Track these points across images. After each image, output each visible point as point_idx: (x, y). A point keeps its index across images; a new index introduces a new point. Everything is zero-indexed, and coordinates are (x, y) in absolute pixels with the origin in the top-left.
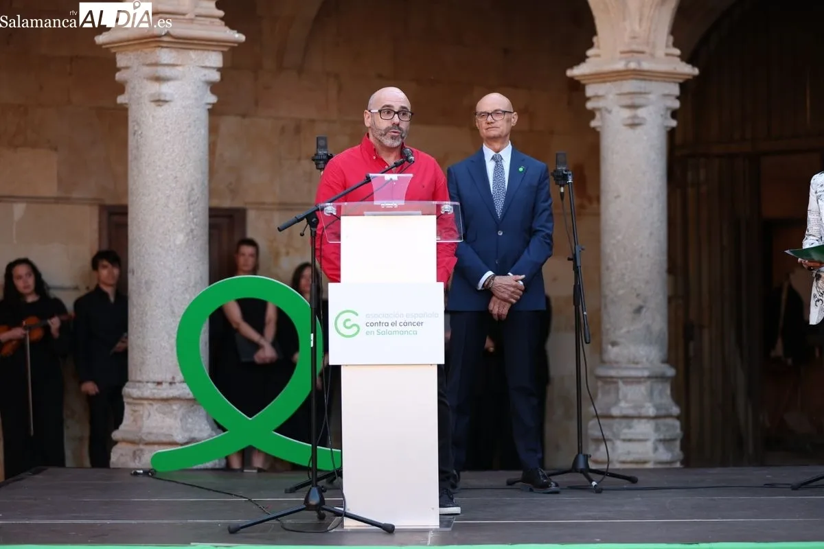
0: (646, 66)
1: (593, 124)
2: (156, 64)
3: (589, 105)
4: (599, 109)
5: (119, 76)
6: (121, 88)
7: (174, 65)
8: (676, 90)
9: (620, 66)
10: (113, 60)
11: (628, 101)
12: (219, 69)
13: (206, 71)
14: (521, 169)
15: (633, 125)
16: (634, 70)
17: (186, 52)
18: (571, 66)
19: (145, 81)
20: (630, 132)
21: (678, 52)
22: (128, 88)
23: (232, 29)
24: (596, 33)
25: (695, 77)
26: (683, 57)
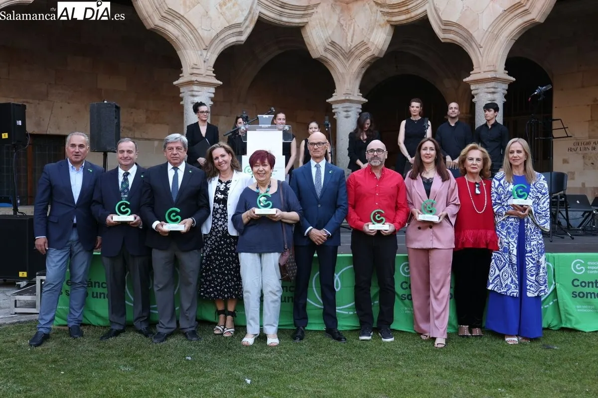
0: (351, 98)
1: (334, 117)
2: (192, 91)
3: (333, 111)
4: (336, 112)
5: (181, 95)
6: (182, 99)
7: (199, 91)
8: (360, 106)
9: (343, 98)
10: (179, 89)
11: (345, 109)
12: (214, 93)
13: (209, 94)
14: (330, 172)
15: (347, 117)
16: (348, 99)
17: (203, 87)
18: (328, 99)
19: (190, 97)
20: (346, 119)
21: (361, 94)
22: (184, 98)
23: (218, 80)
24: (335, 89)
25: (367, 103)
26: (363, 96)
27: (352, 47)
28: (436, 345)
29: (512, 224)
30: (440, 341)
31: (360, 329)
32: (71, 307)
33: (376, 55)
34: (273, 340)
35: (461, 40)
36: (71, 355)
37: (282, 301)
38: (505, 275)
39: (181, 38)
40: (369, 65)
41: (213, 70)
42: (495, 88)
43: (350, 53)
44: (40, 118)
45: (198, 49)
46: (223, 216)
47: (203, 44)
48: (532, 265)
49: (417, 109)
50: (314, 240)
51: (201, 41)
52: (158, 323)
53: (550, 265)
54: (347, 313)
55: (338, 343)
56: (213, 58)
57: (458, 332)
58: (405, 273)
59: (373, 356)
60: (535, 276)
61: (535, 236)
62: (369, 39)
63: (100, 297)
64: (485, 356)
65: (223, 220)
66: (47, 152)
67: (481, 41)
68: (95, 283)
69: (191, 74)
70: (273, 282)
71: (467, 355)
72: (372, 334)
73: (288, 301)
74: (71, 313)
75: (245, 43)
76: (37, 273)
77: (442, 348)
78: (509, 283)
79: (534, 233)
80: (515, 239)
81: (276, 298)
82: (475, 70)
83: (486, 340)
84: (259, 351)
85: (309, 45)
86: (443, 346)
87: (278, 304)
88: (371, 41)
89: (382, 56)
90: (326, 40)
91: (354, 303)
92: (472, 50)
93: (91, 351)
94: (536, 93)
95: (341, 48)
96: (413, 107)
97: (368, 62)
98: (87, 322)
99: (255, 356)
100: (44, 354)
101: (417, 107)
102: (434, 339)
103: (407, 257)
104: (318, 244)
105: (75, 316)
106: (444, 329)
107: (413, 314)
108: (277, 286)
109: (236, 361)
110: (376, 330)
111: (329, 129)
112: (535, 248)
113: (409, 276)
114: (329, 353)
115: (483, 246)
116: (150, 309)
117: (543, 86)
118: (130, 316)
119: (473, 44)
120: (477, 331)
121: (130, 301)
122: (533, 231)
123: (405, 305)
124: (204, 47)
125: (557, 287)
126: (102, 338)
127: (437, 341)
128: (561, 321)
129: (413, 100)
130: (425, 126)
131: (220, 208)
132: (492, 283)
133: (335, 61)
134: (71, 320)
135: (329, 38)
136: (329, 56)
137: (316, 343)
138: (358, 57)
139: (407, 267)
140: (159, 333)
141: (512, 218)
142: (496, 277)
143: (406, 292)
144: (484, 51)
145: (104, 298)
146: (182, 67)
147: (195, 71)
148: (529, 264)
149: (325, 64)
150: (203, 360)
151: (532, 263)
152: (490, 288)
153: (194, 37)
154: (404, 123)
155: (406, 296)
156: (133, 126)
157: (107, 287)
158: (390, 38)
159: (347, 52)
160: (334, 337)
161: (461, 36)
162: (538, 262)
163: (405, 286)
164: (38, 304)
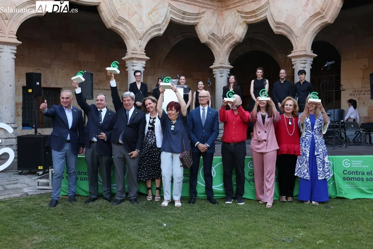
0: (224, 66)
1: (214, 76)
2: (133, 63)
3: (213, 73)
4: (215, 74)
5: (126, 65)
7: (137, 63)
8: (229, 70)
9: (219, 66)
10: (125, 62)
11: (220, 72)
12: (145, 64)
14: (210, 112)
15: (221, 77)
16: (222, 66)
17: (139, 61)
18: (210, 66)
19: (131, 66)
21: (230, 63)
22: (128, 67)
23: (147, 56)
24: (215, 60)
25: (233, 68)
26: (231, 65)
27: (224, 36)
28: (267, 207)
29: (307, 140)
30: (269, 204)
31: (226, 198)
32: (69, 186)
33: (238, 41)
34: (178, 204)
35: (286, 33)
36: (70, 211)
37: (183, 182)
38: (303, 168)
39: (126, 33)
40: (234, 47)
41: (145, 51)
42: (305, 60)
43: (223, 40)
44: (46, 78)
45: (136, 39)
46: (151, 136)
47: (139, 36)
48: (320, 162)
49: (261, 74)
50: (200, 149)
51: (138, 35)
52: (116, 194)
53: (331, 162)
54: (220, 189)
55: (214, 205)
56: (144, 44)
57: (280, 199)
58: (250, 167)
59: (232, 212)
60: (322, 168)
61: (321, 146)
62: (234, 32)
63: (85, 180)
64: (293, 212)
65: (151, 138)
66: (50, 98)
67: (298, 34)
68: (82, 172)
69: (132, 54)
70: (179, 172)
71: (283, 211)
72: (232, 200)
73: (187, 183)
74: (69, 189)
75: (162, 35)
76: (50, 167)
77: (270, 208)
78: (305, 172)
79: (320, 144)
80: (308, 148)
81: (179, 181)
82: (294, 50)
83: (294, 203)
84: (171, 210)
85: (199, 35)
86: (271, 207)
87: (181, 184)
88: (235, 33)
89: (241, 41)
90: (209, 32)
91: (223, 184)
92: (292, 38)
93: (81, 209)
94: (326, 65)
95: (218, 37)
96: (258, 72)
97: (234, 45)
98: (78, 194)
99: (168, 212)
100: (56, 211)
101: (261, 73)
102: (266, 203)
103: (252, 158)
104: (202, 152)
105: (72, 190)
106: (271, 197)
107: (255, 190)
108: (180, 174)
109: (158, 215)
110: (235, 198)
111: (210, 86)
112: (321, 153)
113: (253, 168)
114: (208, 210)
115: (293, 153)
116: (111, 186)
117: (329, 62)
118: (100, 191)
119: (293, 36)
120: (290, 199)
121: (100, 182)
122: (319, 143)
123: (251, 185)
124: (140, 38)
125: (335, 175)
126: (86, 203)
127: (268, 204)
128: (336, 193)
129: (258, 68)
130: (264, 84)
131: (150, 132)
132: (296, 172)
133: (215, 44)
134: (70, 192)
135: (211, 32)
136: (211, 42)
137: (201, 205)
138: (228, 42)
139: (252, 164)
140: (116, 200)
141: (308, 137)
142: (298, 169)
143: (251, 178)
144: (299, 39)
145: (87, 180)
146: (127, 50)
147: (135, 52)
148: (318, 162)
149: (209, 46)
150: (141, 214)
151: (320, 161)
152: (296, 174)
153: (134, 33)
154: (253, 81)
155: (251, 180)
156: (99, 82)
157: (88, 175)
158: (246, 31)
159: (222, 39)
160: (212, 202)
161: (286, 31)
162: (324, 160)
163: (250, 174)
164: (50, 184)
